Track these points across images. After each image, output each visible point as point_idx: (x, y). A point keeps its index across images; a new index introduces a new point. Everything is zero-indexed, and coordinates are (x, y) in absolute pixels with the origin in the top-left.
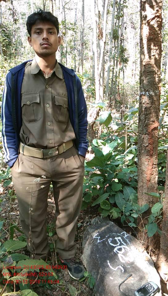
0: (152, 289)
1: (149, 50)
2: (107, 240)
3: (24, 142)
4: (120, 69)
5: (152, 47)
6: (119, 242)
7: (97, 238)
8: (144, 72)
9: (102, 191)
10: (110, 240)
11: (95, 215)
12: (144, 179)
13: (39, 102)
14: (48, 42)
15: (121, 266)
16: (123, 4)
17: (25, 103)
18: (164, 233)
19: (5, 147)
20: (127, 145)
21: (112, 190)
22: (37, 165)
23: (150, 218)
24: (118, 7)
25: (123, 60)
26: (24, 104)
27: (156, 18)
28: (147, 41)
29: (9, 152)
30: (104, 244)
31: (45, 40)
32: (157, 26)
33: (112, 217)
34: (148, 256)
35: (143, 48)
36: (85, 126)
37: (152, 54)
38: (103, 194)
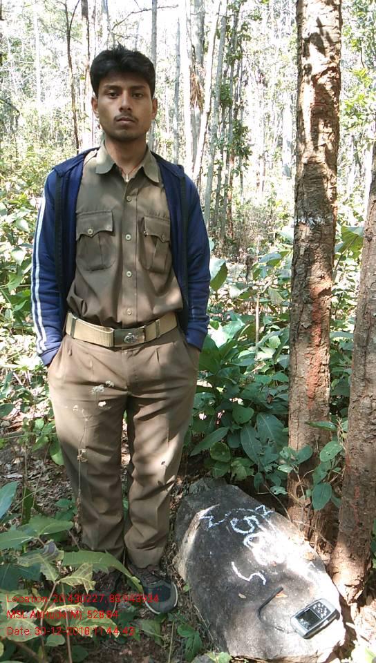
0: (325, 612)
1: (315, 133)
2: (228, 523)
3: (77, 312)
4: (233, 171)
5: (321, 127)
6: (251, 525)
7: (208, 519)
8: (304, 178)
9: (211, 425)
10: (234, 522)
11: (197, 476)
12: (302, 394)
13: (111, 230)
14: (130, 115)
15: (261, 572)
16: (241, 31)
17: (82, 233)
18: (348, 499)
19: (38, 323)
20: (259, 329)
21: (233, 420)
22: (102, 363)
23: (317, 473)
24: (230, 38)
25: (241, 151)
26: (81, 235)
27: (329, 72)
28: (312, 117)
29: (47, 335)
30: (223, 529)
31: (125, 111)
32: (332, 88)
33: (234, 478)
34: (314, 551)
35: (304, 129)
36: (206, 282)
37: (321, 142)
38: (214, 431)
